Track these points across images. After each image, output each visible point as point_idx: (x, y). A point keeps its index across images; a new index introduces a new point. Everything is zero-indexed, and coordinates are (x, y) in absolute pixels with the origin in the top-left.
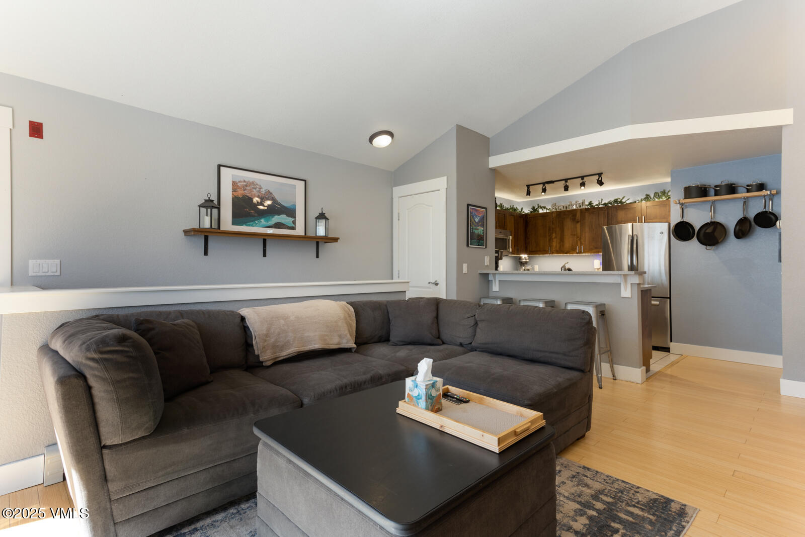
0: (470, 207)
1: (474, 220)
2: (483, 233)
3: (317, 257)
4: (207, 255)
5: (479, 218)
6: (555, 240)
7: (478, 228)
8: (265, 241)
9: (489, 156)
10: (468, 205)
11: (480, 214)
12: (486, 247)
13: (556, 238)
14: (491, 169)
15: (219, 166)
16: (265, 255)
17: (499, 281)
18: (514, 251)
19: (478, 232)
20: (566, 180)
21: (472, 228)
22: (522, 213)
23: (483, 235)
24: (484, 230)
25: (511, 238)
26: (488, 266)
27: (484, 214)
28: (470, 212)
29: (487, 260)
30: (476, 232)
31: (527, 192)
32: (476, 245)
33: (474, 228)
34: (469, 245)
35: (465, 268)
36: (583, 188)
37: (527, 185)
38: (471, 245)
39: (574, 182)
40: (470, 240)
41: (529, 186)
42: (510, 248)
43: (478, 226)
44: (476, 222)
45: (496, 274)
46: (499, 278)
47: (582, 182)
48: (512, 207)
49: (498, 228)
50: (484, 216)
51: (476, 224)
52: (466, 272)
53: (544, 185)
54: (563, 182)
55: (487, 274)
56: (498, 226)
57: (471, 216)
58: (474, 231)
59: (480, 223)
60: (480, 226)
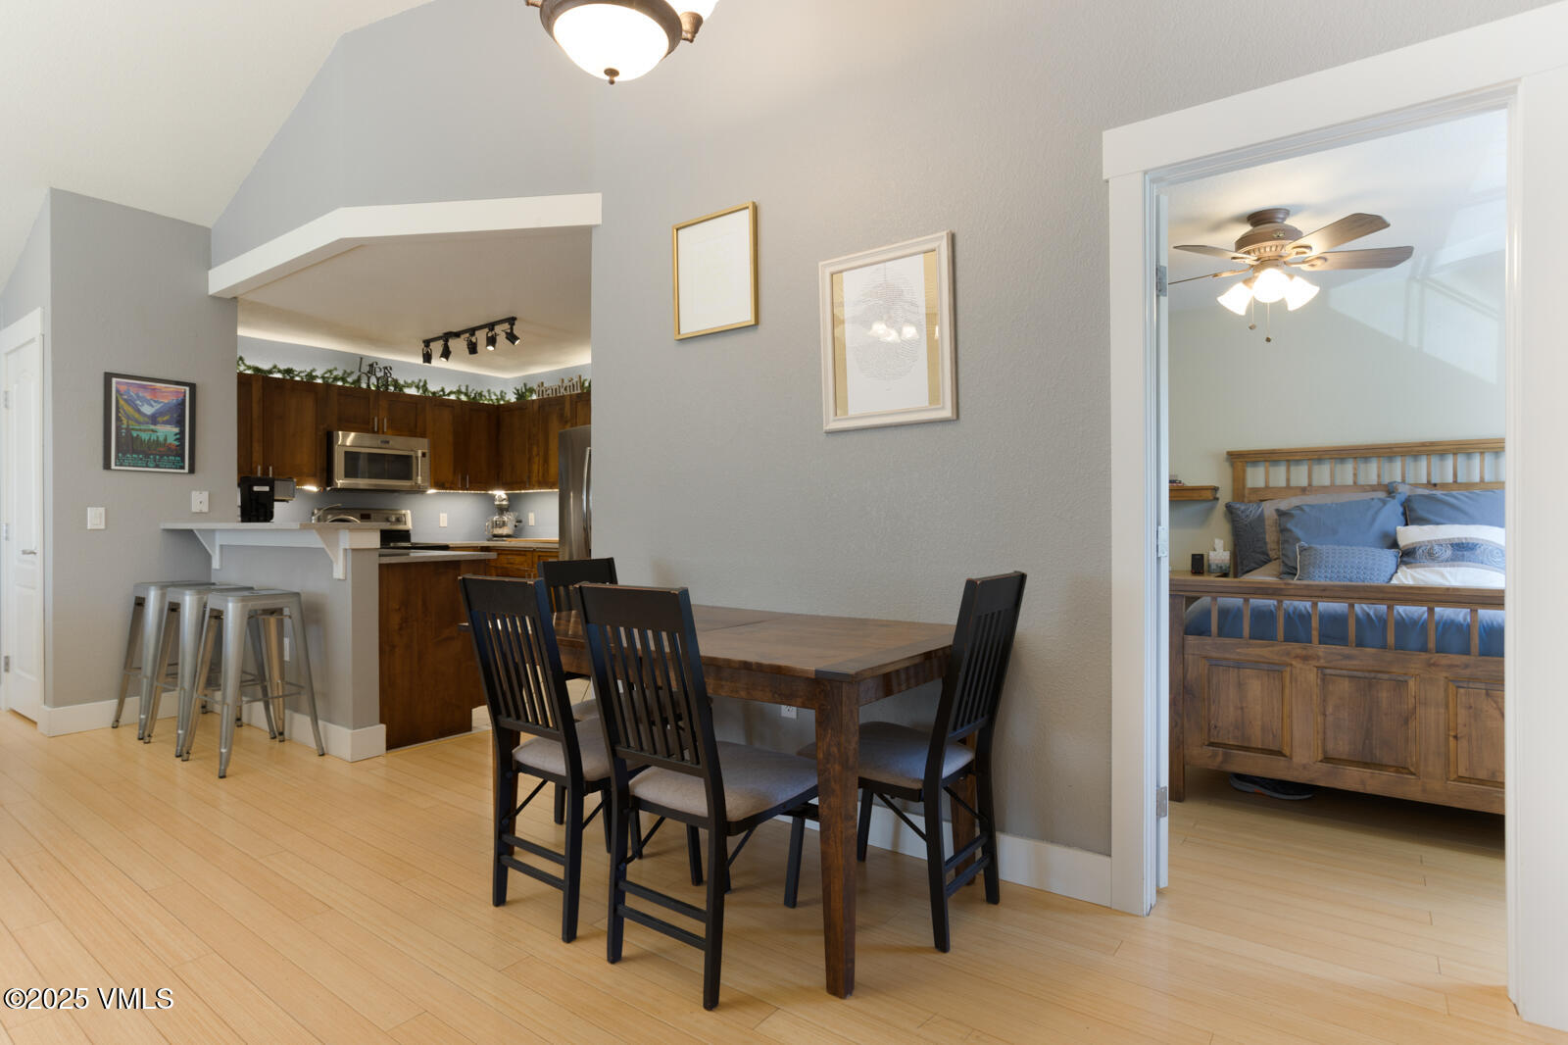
0: (114, 380)
1: (139, 411)
2: (181, 439)
5: (157, 406)
6: (536, 460)
7: (152, 427)
9: (210, 268)
10: (108, 377)
11: (163, 397)
12: (192, 471)
13: (538, 454)
14: (215, 299)
17: (221, 546)
18: (452, 483)
19: (154, 437)
20: (472, 331)
21: (124, 426)
22: (502, 402)
23: (177, 443)
24: (182, 433)
25: (420, 454)
26: (201, 513)
27: (185, 396)
28: (118, 391)
29: (199, 501)
30: (145, 436)
31: (424, 355)
32: (147, 467)
33: (137, 427)
34: (113, 467)
35: (95, 518)
36: (491, 348)
37: (424, 342)
38: (121, 465)
39: (481, 337)
40: (120, 455)
41: (427, 343)
42: (417, 475)
43: (155, 423)
44: (144, 415)
45: (213, 531)
46: (220, 540)
47: (490, 335)
48: (463, 390)
49: (383, 433)
50: (184, 401)
51: (146, 419)
52: (103, 527)
53: (446, 341)
54: (467, 335)
55: (190, 532)
56: (388, 428)
57: (122, 402)
58: (133, 434)
59: (165, 418)
60: (165, 422)
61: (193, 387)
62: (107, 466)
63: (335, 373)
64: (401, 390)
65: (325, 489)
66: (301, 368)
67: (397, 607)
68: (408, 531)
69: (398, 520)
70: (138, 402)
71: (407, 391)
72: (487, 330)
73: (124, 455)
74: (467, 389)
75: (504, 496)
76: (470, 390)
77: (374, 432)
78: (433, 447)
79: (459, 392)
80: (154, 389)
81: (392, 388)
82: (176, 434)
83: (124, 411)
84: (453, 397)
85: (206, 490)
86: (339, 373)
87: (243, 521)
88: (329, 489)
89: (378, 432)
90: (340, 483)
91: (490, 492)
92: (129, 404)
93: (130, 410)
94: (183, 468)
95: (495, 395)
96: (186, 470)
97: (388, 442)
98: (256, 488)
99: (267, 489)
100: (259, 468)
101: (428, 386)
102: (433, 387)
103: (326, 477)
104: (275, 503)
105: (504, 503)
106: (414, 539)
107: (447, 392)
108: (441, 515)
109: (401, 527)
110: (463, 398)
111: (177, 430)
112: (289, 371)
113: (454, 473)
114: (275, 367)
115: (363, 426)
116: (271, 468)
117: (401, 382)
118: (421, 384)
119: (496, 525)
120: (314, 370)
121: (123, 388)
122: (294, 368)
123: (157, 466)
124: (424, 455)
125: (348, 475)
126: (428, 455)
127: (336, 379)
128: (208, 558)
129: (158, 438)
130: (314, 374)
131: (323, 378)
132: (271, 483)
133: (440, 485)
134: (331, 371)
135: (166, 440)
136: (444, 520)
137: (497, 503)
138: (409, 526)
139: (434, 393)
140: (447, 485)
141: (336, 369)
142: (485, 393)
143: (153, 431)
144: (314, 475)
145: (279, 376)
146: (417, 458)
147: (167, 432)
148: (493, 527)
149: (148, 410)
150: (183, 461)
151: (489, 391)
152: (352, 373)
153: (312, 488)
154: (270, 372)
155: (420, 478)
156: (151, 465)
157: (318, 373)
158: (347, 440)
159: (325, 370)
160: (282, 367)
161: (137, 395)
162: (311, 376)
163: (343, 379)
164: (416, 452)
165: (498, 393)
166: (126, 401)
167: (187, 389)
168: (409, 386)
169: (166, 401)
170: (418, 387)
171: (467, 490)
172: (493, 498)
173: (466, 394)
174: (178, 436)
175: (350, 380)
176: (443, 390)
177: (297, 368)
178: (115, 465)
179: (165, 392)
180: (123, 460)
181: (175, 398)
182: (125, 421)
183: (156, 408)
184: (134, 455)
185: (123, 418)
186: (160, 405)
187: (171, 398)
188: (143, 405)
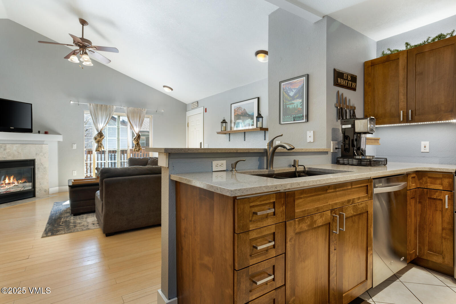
0: (282, 84)
3: (265, 139)
4: (230, 141)
11: (297, 86)
15: (231, 104)
16: (245, 140)
21: (285, 104)
23: (301, 107)
26: (310, 142)
28: (283, 89)
29: (310, 136)
30: (291, 107)
33: (288, 103)
43: (294, 99)
44: (290, 96)
50: (303, 84)
58: (288, 107)
59: (297, 96)
60: (297, 98)
61: (306, 76)
62: (280, 123)
70: (289, 92)
73: (285, 117)
80: (293, 83)
82: (301, 103)
83: (285, 97)
85: (312, 131)
92: (286, 93)
93: (286, 96)
94: (303, 119)
96: (305, 121)
98: (343, 127)
99: (350, 126)
111: (301, 101)
112: (440, 36)
121: (284, 87)
123: (294, 120)
129: (295, 106)
135: (297, 106)
143: (293, 103)
147: (297, 103)
149: (292, 94)
150: (303, 116)
156: (292, 120)
166: (285, 92)
167: (305, 78)
169: (297, 88)
174: (301, 104)
178: (283, 122)
179: (297, 83)
180: (284, 119)
181: (300, 85)
182: (285, 102)
183: (294, 92)
184: (288, 117)
185: (284, 100)
186: (295, 90)
187: (299, 85)
188: (290, 92)
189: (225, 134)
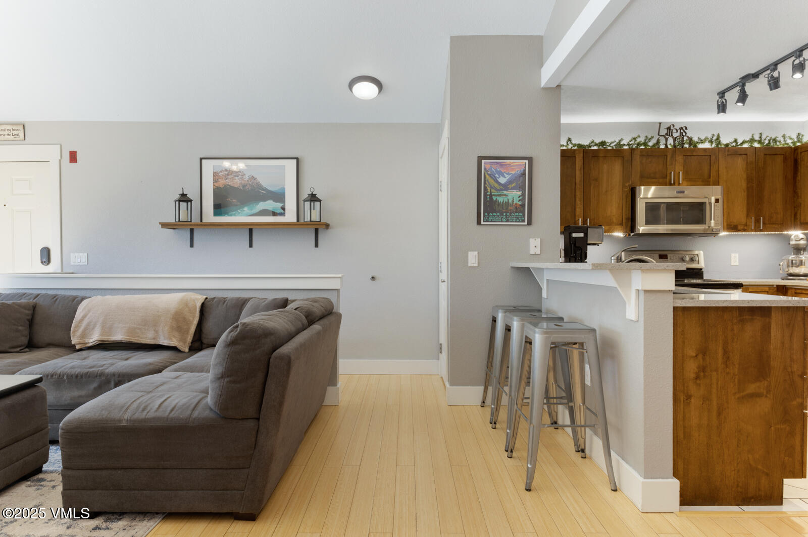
0: (483, 161)
1: (497, 182)
2: (523, 200)
3: (316, 246)
4: (193, 247)
5: (508, 177)
7: (505, 192)
8: (251, 231)
9: (542, 66)
10: (480, 159)
11: (513, 170)
12: (530, 223)
14: (546, 89)
15: (201, 159)
16: (251, 246)
17: (548, 280)
18: (746, 225)
19: (506, 200)
20: (775, 66)
21: (489, 194)
22: (798, 144)
23: (520, 203)
24: (524, 195)
25: (713, 200)
26: (535, 254)
27: (525, 168)
28: (485, 169)
29: (534, 245)
30: (500, 199)
31: (719, 106)
32: (502, 221)
33: (496, 194)
34: (482, 223)
35: (472, 259)
36: (798, 76)
37: (718, 94)
38: (487, 221)
39: (785, 69)
40: (486, 214)
41: (722, 94)
42: (711, 220)
43: (507, 189)
44: (499, 184)
45: (542, 269)
46: (547, 276)
47: (797, 62)
48: (757, 138)
49: (679, 184)
50: (525, 170)
51: (501, 187)
52: (476, 265)
53: (744, 85)
54: (769, 72)
55: (528, 269)
56: (683, 180)
57: (487, 176)
58: (495, 199)
59: (513, 185)
60: (513, 189)
61: (530, 159)
62: (479, 223)
63: (638, 140)
64: (695, 146)
65: (629, 235)
66: (611, 139)
67: (694, 355)
68: (701, 269)
69: (692, 260)
70: (497, 176)
71: (700, 146)
72: (793, 58)
73: (488, 214)
74: (761, 137)
75: (802, 236)
76: (764, 137)
77: (670, 184)
78: (727, 193)
79: (752, 140)
80: (506, 165)
81: (687, 146)
82: (519, 197)
83: (489, 182)
84: (746, 146)
85: (538, 238)
86: (641, 139)
87: (566, 261)
88: (632, 234)
89: (674, 184)
90: (642, 228)
91: (785, 233)
92: (492, 178)
93: (491, 181)
94: (524, 221)
95: (791, 138)
96: (526, 223)
97: (683, 192)
98: (574, 235)
99: (582, 235)
100: (580, 219)
101: (721, 139)
102: (725, 140)
103: (631, 224)
104: (588, 246)
105: (802, 242)
106: (707, 276)
107: (740, 141)
108: (733, 255)
109: (694, 266)
110: (756, 145)
111: (520, 193)
112: (603, 143)
113: (748, 216)
114: (593, 142)
115: (662, 180)
116: (588, 219)
117: (695, 139)
118: (715, 138)
119: (792, 264)
120: (621, 140)
121: (488, 166)
122: (606, 141)
123: (508, 221)
124: (717, 201)
125: (648, 222)
126: (721, 201)
127: (639, 144)
128: (540, 289)
129: (508, 200)
130: (622, 143)
131: (629, 145)
132: (585, 230)
133: (733, 227)
134: (635, 139)
136: (735, 259)
137: (793, 242)
138: (702, 264)
139: (727, 145)
140: (740, 227)
141: (639, 136)
142: (780, 138)
143: (505, 195)
144: (621, 224)
145: (596, 148)
146: (710, 204)
147: (513, 195)
148: (788, 266)
149: (502, 180)
150: (524, 216)
151: (784, 136)
152: (652, 137)
153: (620, 234)
154: (589, 146)
155: (713, 221)
156: (504, 220)
157: (625, 142)
158: (648, 193)
159: (630, 139)
160: (597, 141)
161: (496, 170)
162: (619, 144)
163: (645, 144)
164: (710, 198)
165: (795, 137)
166: (490, 175)
167: (527, 161)
168: (702, 142)
169: (513, 173)
170: (711, 142)
171: (761, 231)
172: (788, 238)
173: (760, 142)
174: (521, 198)
175: (651, 144)
176: (736, 141)
177: (608, 140)
178: (484, 222)
179: (513, 166)
180: (488, 218)
181: (519, 170)
182: (489, 190)
183: (507, 178)
184: (494, 214)
185: (488, 188)
186: (510, 176)
187: (517, 170)
188: (500, 177)
189: (174, 229)
